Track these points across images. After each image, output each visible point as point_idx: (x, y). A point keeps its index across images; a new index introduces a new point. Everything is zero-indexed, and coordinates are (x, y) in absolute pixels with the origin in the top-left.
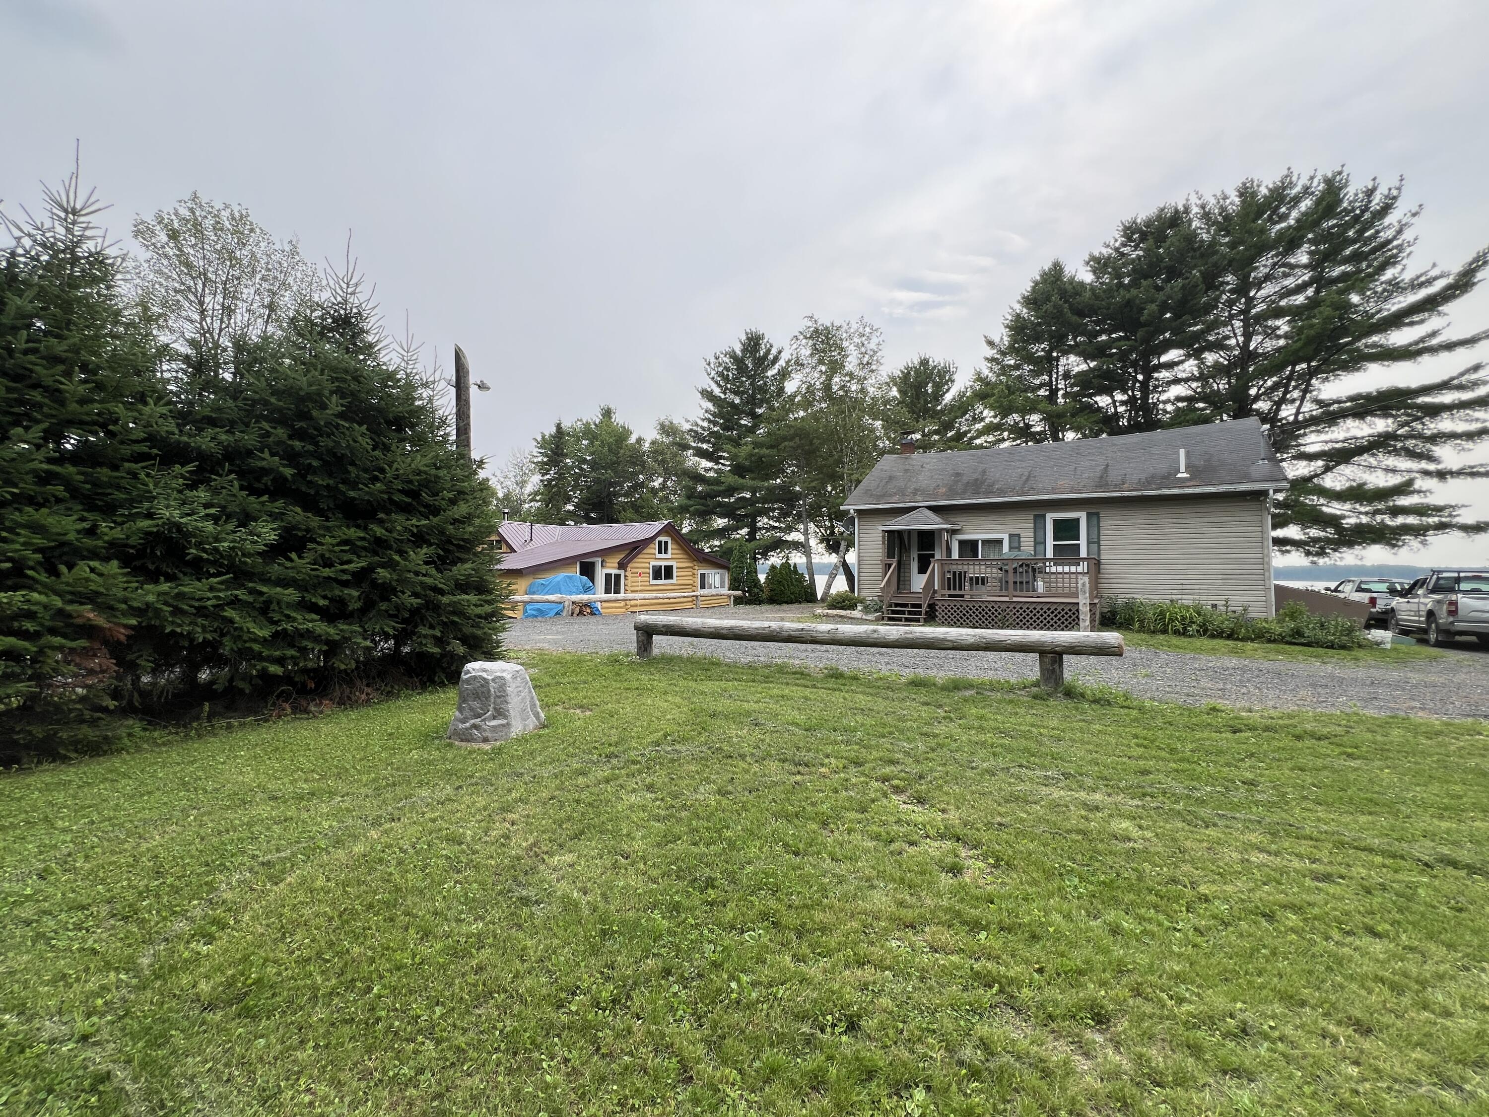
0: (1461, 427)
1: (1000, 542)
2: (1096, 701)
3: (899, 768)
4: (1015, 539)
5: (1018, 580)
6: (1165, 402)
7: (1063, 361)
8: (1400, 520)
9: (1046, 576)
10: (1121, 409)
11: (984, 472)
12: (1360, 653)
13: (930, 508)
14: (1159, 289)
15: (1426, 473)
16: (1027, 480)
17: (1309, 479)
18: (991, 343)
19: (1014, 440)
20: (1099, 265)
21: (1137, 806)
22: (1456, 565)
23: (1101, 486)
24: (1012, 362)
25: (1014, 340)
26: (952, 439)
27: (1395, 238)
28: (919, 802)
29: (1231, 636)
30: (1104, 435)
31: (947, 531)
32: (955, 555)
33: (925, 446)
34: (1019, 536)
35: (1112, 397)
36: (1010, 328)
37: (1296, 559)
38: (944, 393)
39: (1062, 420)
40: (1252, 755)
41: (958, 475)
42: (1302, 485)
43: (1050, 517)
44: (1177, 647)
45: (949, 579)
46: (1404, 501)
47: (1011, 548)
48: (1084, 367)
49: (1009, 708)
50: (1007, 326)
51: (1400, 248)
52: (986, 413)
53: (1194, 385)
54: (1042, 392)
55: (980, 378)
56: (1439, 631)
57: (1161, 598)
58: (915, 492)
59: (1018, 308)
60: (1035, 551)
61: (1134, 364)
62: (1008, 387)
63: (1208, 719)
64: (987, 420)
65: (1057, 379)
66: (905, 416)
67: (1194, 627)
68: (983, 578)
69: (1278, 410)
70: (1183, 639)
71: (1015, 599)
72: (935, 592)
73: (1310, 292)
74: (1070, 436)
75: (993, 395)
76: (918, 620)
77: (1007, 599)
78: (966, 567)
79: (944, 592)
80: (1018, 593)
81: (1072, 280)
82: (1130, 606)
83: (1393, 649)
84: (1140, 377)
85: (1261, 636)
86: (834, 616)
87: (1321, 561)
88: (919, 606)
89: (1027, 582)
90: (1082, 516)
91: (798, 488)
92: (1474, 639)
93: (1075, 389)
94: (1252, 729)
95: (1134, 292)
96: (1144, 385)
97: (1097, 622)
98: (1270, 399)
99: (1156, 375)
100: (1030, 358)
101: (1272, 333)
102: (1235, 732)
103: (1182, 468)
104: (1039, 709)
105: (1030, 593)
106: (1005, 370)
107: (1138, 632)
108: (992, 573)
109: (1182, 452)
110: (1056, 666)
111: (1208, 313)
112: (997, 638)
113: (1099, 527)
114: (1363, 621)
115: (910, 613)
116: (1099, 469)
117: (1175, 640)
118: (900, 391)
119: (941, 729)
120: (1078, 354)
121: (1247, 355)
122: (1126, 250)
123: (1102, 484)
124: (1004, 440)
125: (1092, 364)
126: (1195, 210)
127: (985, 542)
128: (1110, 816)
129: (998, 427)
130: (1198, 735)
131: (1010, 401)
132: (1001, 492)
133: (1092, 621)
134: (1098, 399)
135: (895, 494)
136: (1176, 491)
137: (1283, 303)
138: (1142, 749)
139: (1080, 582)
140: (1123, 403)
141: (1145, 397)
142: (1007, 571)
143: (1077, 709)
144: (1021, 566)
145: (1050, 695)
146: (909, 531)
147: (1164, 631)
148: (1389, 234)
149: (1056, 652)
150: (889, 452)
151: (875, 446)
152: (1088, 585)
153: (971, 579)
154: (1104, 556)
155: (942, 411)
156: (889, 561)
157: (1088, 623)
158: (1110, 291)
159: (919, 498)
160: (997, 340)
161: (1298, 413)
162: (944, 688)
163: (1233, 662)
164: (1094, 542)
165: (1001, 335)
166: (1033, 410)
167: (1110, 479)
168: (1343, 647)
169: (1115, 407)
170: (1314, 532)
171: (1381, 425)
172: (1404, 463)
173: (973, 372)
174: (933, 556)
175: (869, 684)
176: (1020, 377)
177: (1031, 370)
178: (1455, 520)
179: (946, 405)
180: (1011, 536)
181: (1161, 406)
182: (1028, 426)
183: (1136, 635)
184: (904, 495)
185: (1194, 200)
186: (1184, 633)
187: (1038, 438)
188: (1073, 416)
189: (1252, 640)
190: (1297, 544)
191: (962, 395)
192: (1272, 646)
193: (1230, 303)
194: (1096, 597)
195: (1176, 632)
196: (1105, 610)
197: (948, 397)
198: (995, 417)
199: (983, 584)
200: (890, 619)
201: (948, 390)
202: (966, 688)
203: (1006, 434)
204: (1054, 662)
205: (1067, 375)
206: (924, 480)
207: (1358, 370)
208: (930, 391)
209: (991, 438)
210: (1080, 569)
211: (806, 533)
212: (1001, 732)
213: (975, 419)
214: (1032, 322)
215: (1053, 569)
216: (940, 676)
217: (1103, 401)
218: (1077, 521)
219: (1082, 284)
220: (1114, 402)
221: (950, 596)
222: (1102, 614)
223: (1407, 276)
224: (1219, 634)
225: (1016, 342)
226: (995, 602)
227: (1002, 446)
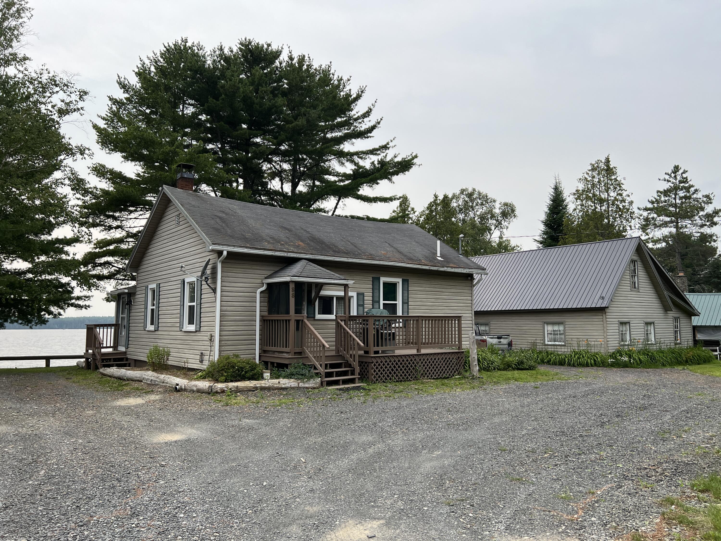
4: (361, 298)
32: (317, 311)
34: (363, 294)
43: (382, 281)
47: (358, 306)
60: (373, 309)
77: (416, 352)
90: (399, 281)
103: (439, 254)
113: (408, 291)
123: (411, 257)
127: (338, 299)
136: (438, 269)
159: (293, 249)
164: (406, 302)
180: (358, 294)
200: (328, 383)
218: (396, 285)
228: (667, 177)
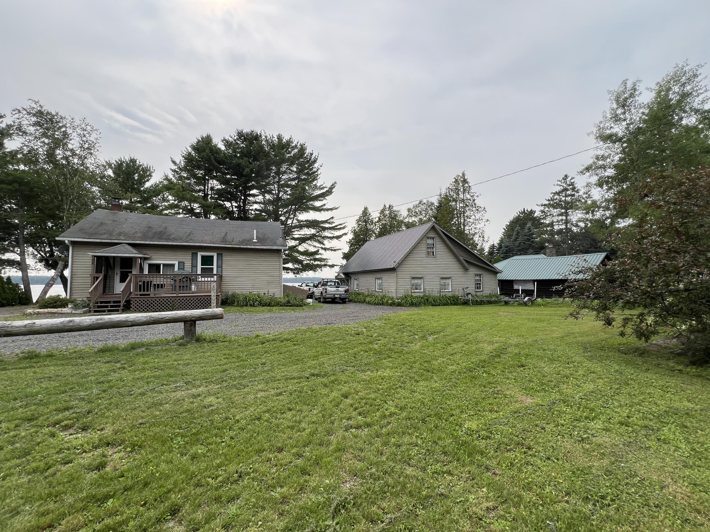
0: (330, 235)
1: (173, 265)
2: (211, 341)
3: (71, 411)
4: (182, 265)
5: (182, 285)
6: (252, 210)
7: (211, 181)
8: (316, 263)
9: (196, 283)
10: (235, 209)
11: (166, 228)
12: (304, 307)
13: (129, 244)
14: (250, 163)
15: (322, 248)
16: (189, 235)
17: (295, 247)
18: (174, 162)
19: (185, 214)
20: (228, 144)
21: (218, 388)
22: (327, 277)
23: (223, 242)
24: (185, 175)
25: (187, 165)
26: (149, 208)
27: (316, 172)
28: (83, 430)
29: (269, 305)
30: (228, 219)
31: (141, 258)
32: (146, 272)
33: (130, 208)
34: (184, 263)
35: (231, 204)
36: (186, 158)
37: (291, 275)
38: (145, 182)
39: (209, 209)
40: (266, 352)
41: (150, 227)
42: (293, 249)
43: (200, 255)
44: (250, 311)
45: (140, 285)
46: (317, 257)
47: (179, 269)
48: (219, 187)
49: (164, 354)
50: (183, 157)
51: (317, 175)
52: (170, 197)
53: (262, 206)
54: (201, 194)
55: (167, 179)
56: (323, 298)
57: (246, 292)
58: (120, 234)
59: (190, 150)
60: (192, 270)
61: (240, 191)
62: (183, 187)
63: (254, 340)
64: (171, 202)
65: (207, 189)
66: (118, 189)
67: (257, 302)
68: (162, 285)
69: (287, 221)
70: (253, 308)
71: (180, 295)
72: (131, 293)
73: (296, 182)
74: (213, 217)
75: (174, 189)
76: (117, 311)
77: (175, 295)
78: (151, 279)
79: (136, 293)
80: (182, 292)
81: (216, 146)
82: (233, 295)
83: (313, 305)
84: (243, 198)
85: (278, 304)
86: (45, 313)
87: (298, 276)
88: (119, 302)
89: (187, 286)
90: (215, 255)
91: (16, 221)
92: (330, 300)
93: (216, 196)
94: (268, 341)
95: (241, 161)
96: (244, 201)
97: (220, 303)
98: (285, 216)
99: (249, 198)
100: (195, 176)
101: (285, 192)
102: (262, 344)
103: (255, 238)
104: (182, 350)
105: (188, 291)
106: (181, 178)
107: (236, 306)
108: (168, 282)
109: (255, 231)
110: (192, 327)
111: (267, 179)
112: (161, 317)
113: (222, 260)
114: (306, 296)
115: (112, 306)
116: (223, 234)
117: (250, 309)
118: (114, 173)
119: (114, 376)
120: (217, 180)
121: (279, 199)
122: (239, 142)
123: (224, 240)
124: (179, 213)
125: (223, 187)
126: (263, 137)
127: (164, 265)
128: (205, 397)
129: (177, 206)
130: (250, 348)
131: (183, 194)
132: (174, 240)
133: (217, 303)
134: (226, 203)
135: (105, 234)
136: (253, 247)
137: (289, 183)
138: (226, 360)
139: (212, 285)
140: (236, 207)
141: (244, 206)
142: (175, 281)
143: (200, 347)
144: (184, 278)
145: (188, 342)
146: (114, 257)
147: (246, 305)
148: (315, 170)
149: (192, 321)
150: (103, 208)
151: (93, 203)
152: (215, 287)
153: (155, 285)
154: (224, 274)
155: (144, 192)
156: (97, 275)
157: (215, 304)
158: (231, 157)
159: (122, 238)
160: (178, 162)
161: (292, 223)
162: (125, 350)
163: (268, 315)
164: (219, 267)
165: (180, 160)
166: (195, 201)
167: (227, 239)
168: (301, 306)
169: (233, 208)
170: (296, 266)
171: (312, 231)
172: (317, 245)
173: (163, 175)
174: (131, 272)
175: (64, 358)
176: (190, 184)
177: (195, 182)
178: (328, 263)
179: (147, 188)
180: (179, 263)
181: (250, 211)
182: (192, 209)
183: (236, 308)
184: (111, 235)
185: (263, 133)
186: (253, 305)
187: (198, 215)
188: (214, 208)
189: (276, 306)
190: (291, 270)
191: (156, 185)
192: (281, 307)
193: (274, 177)
194: (220, 292)
195: (251, 305)
196: (223, 298)
197: (148, 185)
198: (175, 200)
199: (162, 287)
200: (95, 311)
201: (148, 180)
202: (139, 347)
203: (181, 211)
204: (191, 325)
205: (212, 189)
206: (126, 228)
207: (308, 212)
208: (136, 178)
209: (173, 211)
210: (212, 279)
211: (22, 254)
212: (155, 369)
213: (164, 200)
214: (196, 159)
215: (200, 280)
216: (122, 343)
217: (228, 204)
218: (212, 257)
219: (220, 149)
220: (232, 206)
221: (141, 295)
222: (222, 299)
223: (318, 185)
224: (265, 305)
225: (187, 166)
226: (169, 297)
227: (179, 216)
228: (559, 183)
